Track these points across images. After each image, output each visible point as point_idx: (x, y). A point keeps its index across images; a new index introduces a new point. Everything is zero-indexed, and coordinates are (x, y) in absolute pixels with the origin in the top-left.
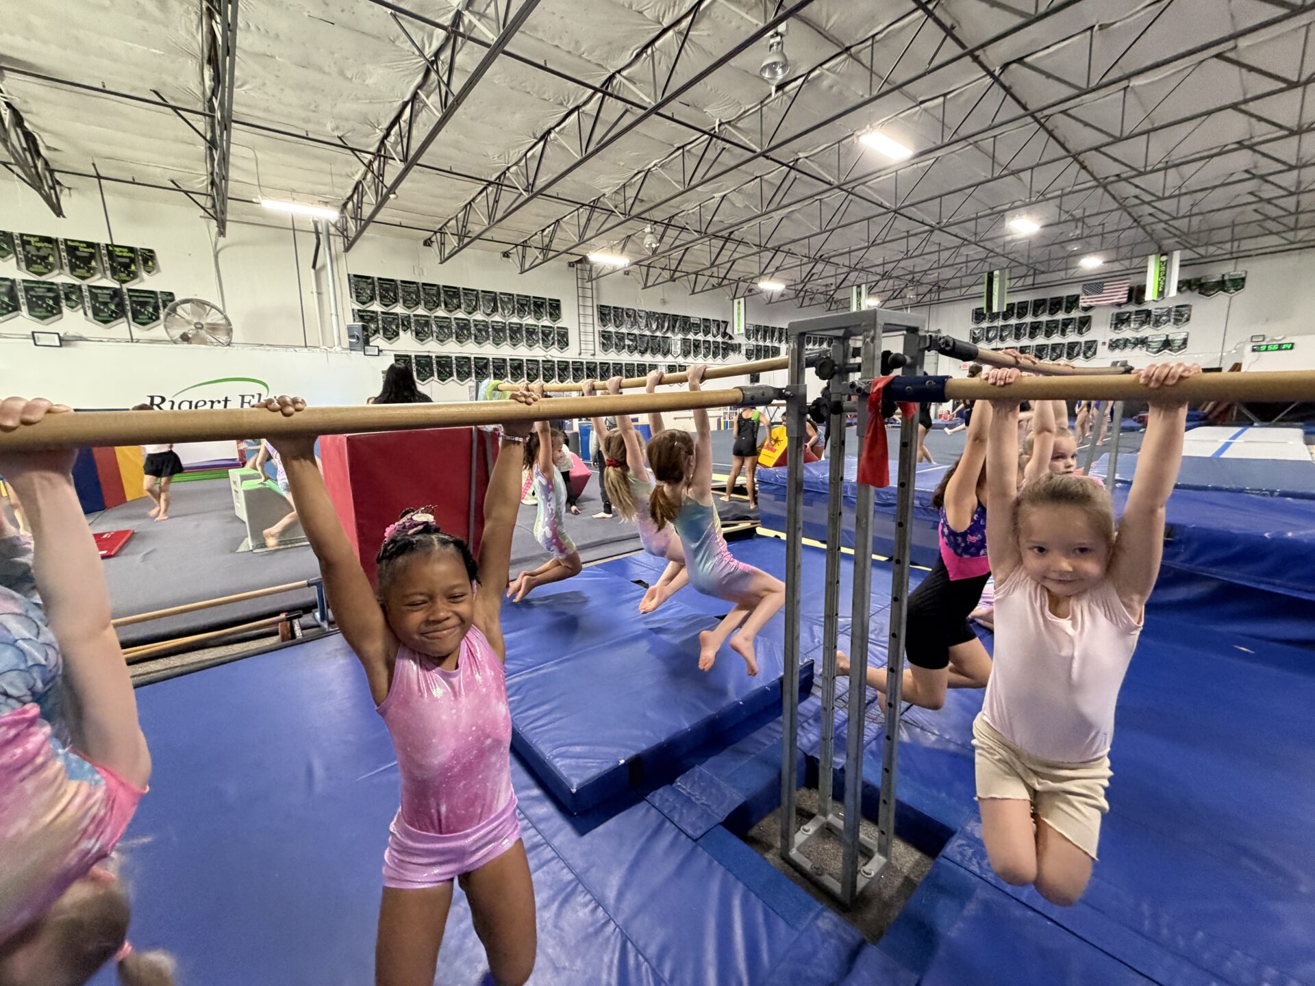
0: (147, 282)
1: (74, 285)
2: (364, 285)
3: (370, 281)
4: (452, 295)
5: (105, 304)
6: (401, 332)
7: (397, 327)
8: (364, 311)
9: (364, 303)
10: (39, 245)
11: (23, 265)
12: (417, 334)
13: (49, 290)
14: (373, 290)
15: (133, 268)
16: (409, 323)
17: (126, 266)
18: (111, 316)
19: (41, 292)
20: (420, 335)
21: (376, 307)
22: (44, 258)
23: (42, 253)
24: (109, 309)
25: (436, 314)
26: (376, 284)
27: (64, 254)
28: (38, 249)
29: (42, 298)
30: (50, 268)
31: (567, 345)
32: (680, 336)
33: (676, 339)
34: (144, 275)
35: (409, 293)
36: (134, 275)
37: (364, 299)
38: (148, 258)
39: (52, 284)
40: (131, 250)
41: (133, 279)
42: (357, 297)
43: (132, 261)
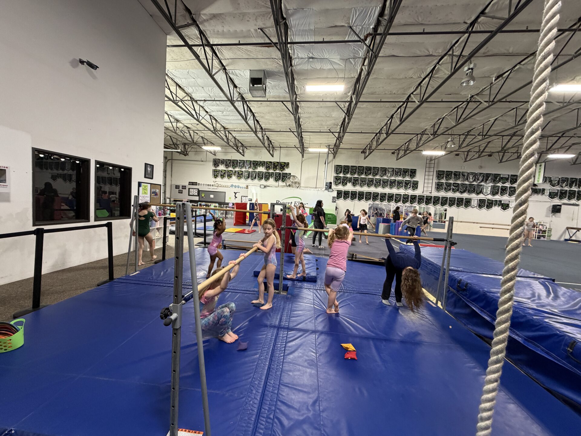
0: (287, 171)
1: (273, 172)
2: (339, 168)
4: (368, 170)
5: (277, 177)
6: (348, 183)
7: (347, 181)
8: (337, 176)
9: (337, 174)
10: (269, 164)
11: (266, 168)
13: (269, 174)
14: (341, 170)
16: (351, 180)
17: (283, 167)
18: (278, 180)
19: (267, 174)
20: (354, 184)
21: (341, 175)
22: (269, 166)
25: (361, 177)
26: (343, 167)
27: (273, 165)
29: (267, 176)
30: (270, 168)
31: (417, 188)
32: (491, 184)
33: (488, 186)
34: (286, 169)
35: (353, 170)
36: (284, 169)
37: (338, 172)
38: (287, 165)
39: (269, 172)
40: (285, 163)
43: (284, 165)
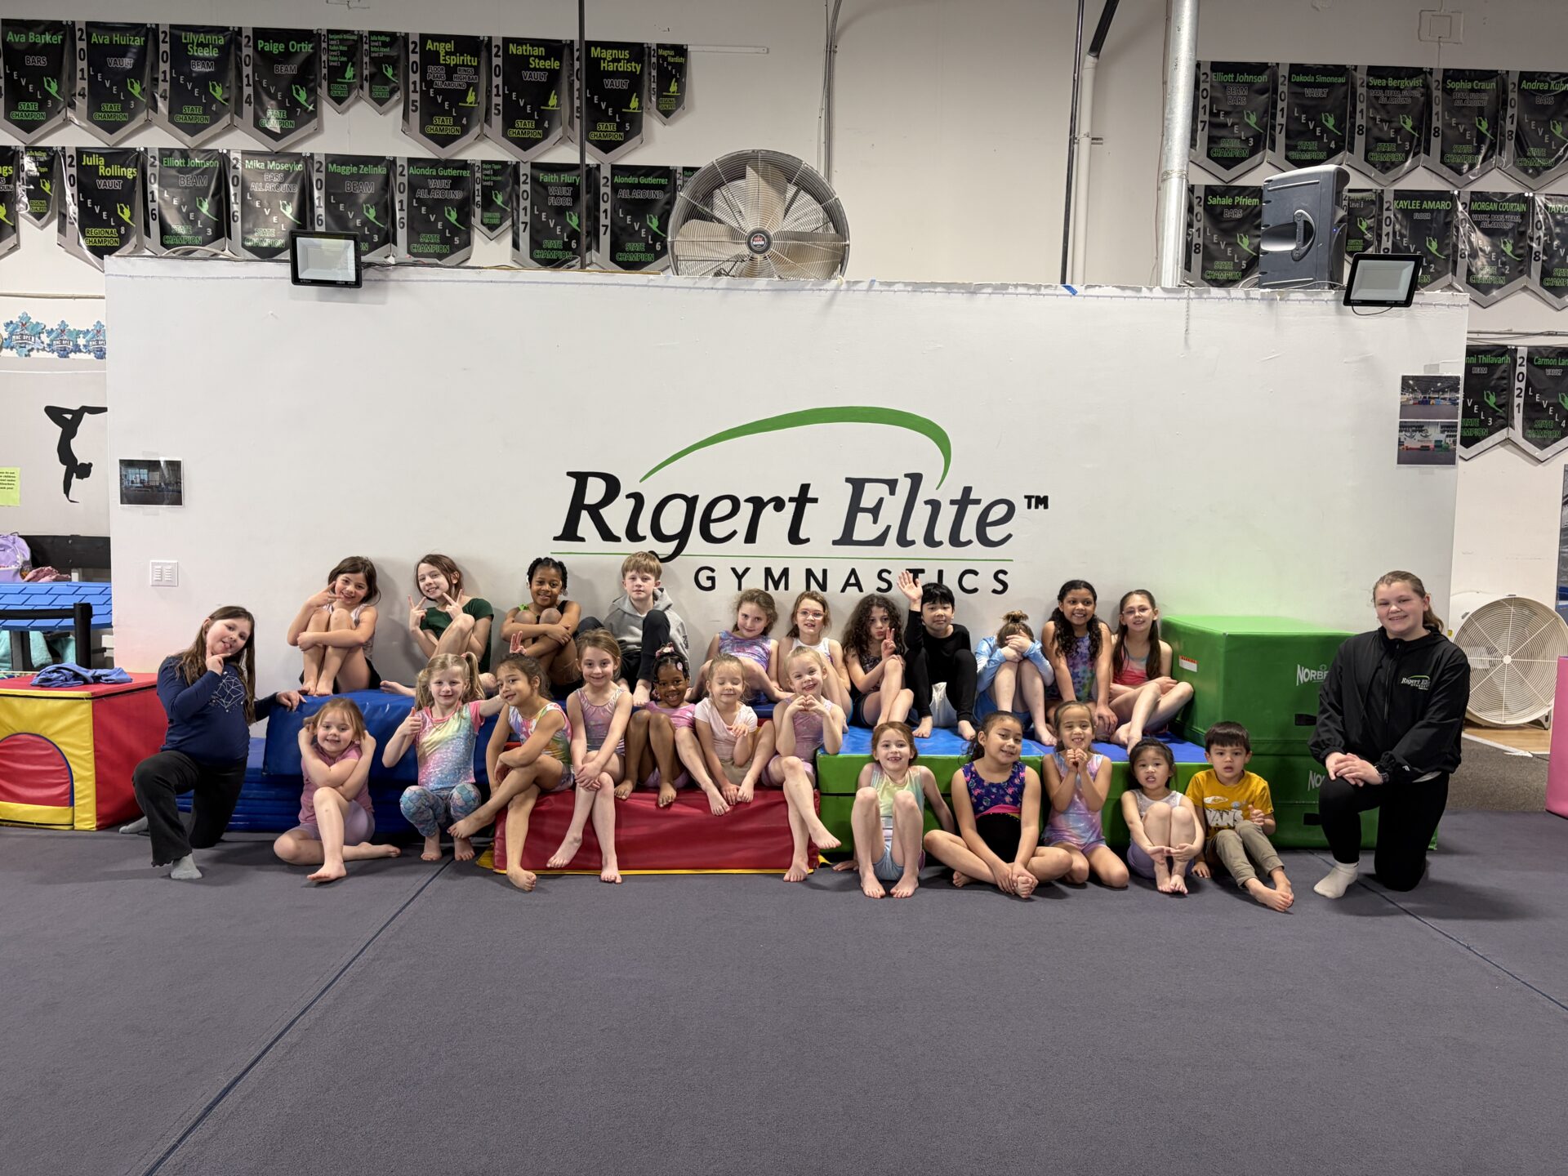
0: (658, 143)
1: (504, 164)
2: (1238, 96)
3: (1263, 78)
4: (1550, 108)
5: (560, 212)
8: (1228, 190)
10: (453, 61)
11: (415, 117)
13: (457, 183)
14: (1271, 110)
15: (634, 104)
17: (619, 100)
18: (566, 247)
19: (438, 189)
21: (1268, 171)
22: (456, 96)
23: (457, 83)
24: (565, 226)
26: (1283, 88)
27: (498, 81)
28: (451, 71)
29: (437, 206)
30: (464, 120)
34: (656, 121)
35: (1393, 111)
36: (630, 127)
37: (1232, 146)
38: (671, 70)
39: (464, 165)
40: (637, 51)
41: (628, 137)
42: (1212, 140)
43: (636, 83)
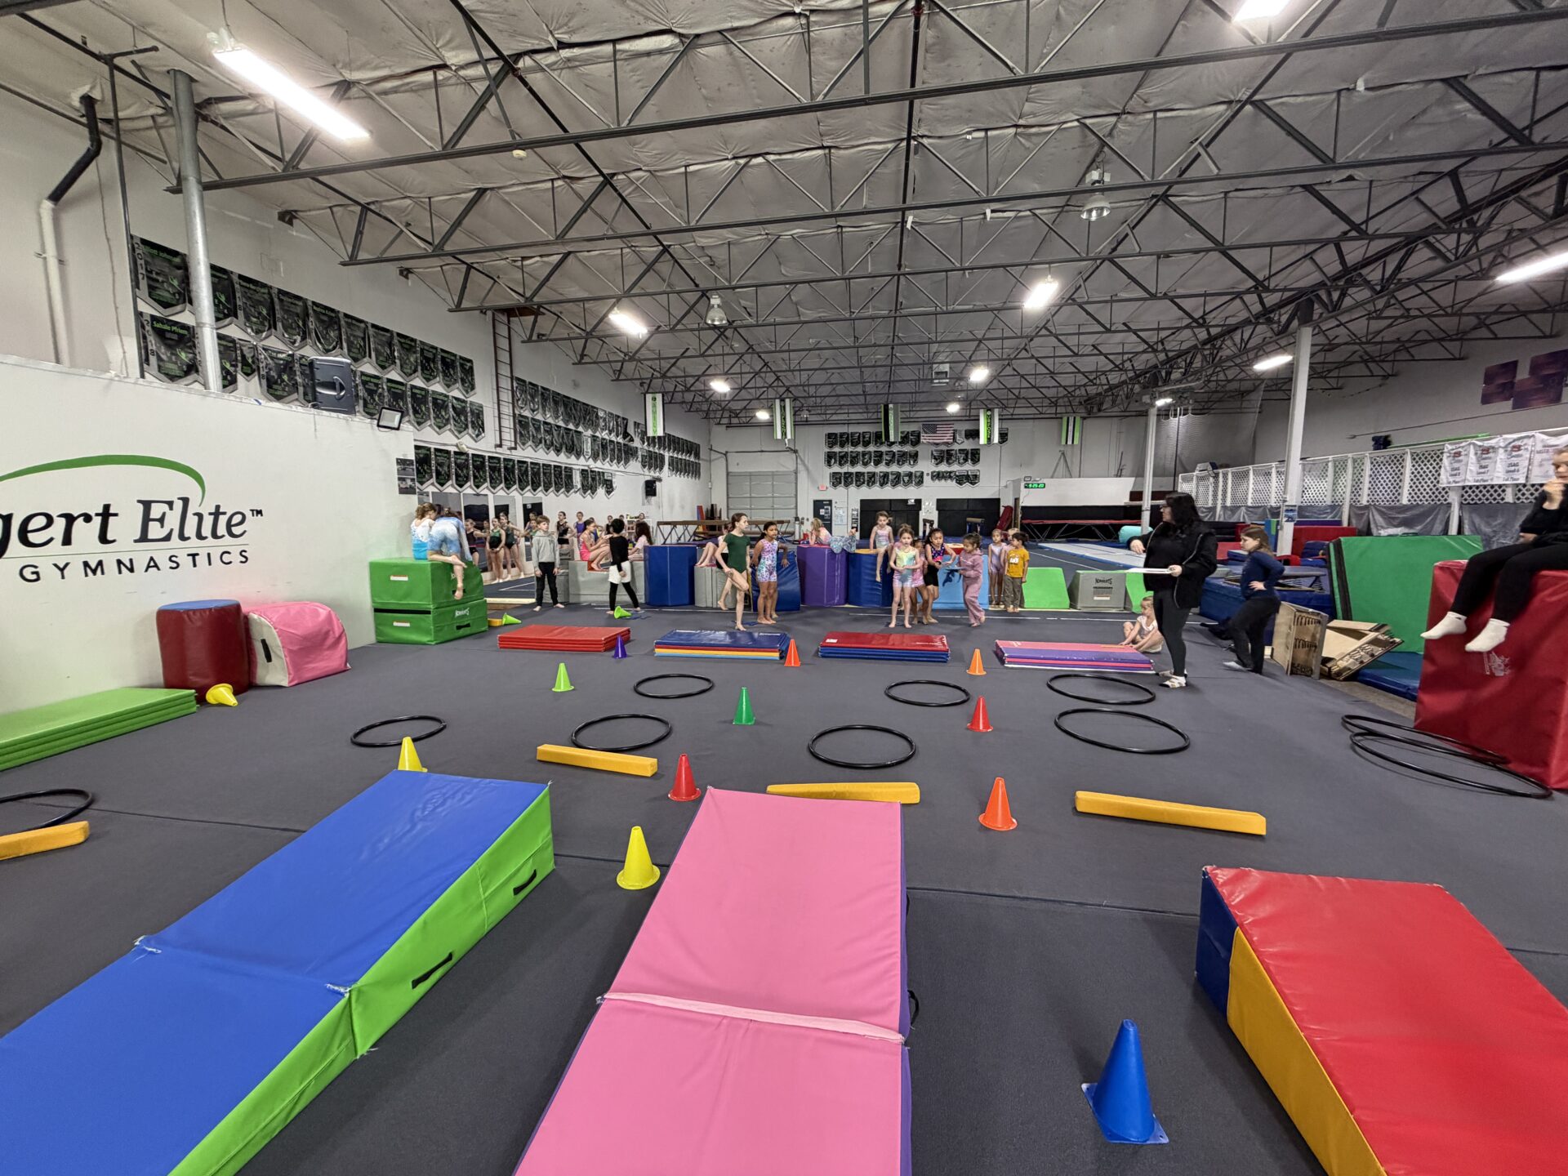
2: (159, 265)
3: (177, 260)
4: (327, 324)
6: (240, 378)
8: (166, 321)
9: (166, 305)
12: (269, 386)
16: (255, 361)
25: (302, 353)
31: (483, 430)
32: (590, 432)
33: (587, 436)
37: (166, 295)
42: (151, 289)
